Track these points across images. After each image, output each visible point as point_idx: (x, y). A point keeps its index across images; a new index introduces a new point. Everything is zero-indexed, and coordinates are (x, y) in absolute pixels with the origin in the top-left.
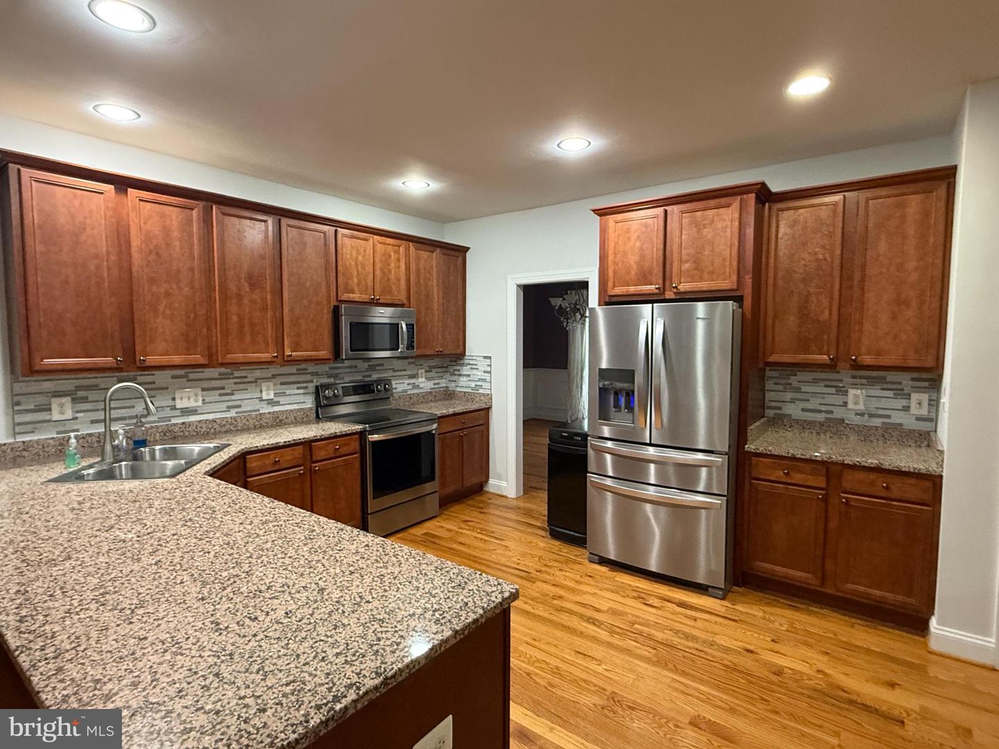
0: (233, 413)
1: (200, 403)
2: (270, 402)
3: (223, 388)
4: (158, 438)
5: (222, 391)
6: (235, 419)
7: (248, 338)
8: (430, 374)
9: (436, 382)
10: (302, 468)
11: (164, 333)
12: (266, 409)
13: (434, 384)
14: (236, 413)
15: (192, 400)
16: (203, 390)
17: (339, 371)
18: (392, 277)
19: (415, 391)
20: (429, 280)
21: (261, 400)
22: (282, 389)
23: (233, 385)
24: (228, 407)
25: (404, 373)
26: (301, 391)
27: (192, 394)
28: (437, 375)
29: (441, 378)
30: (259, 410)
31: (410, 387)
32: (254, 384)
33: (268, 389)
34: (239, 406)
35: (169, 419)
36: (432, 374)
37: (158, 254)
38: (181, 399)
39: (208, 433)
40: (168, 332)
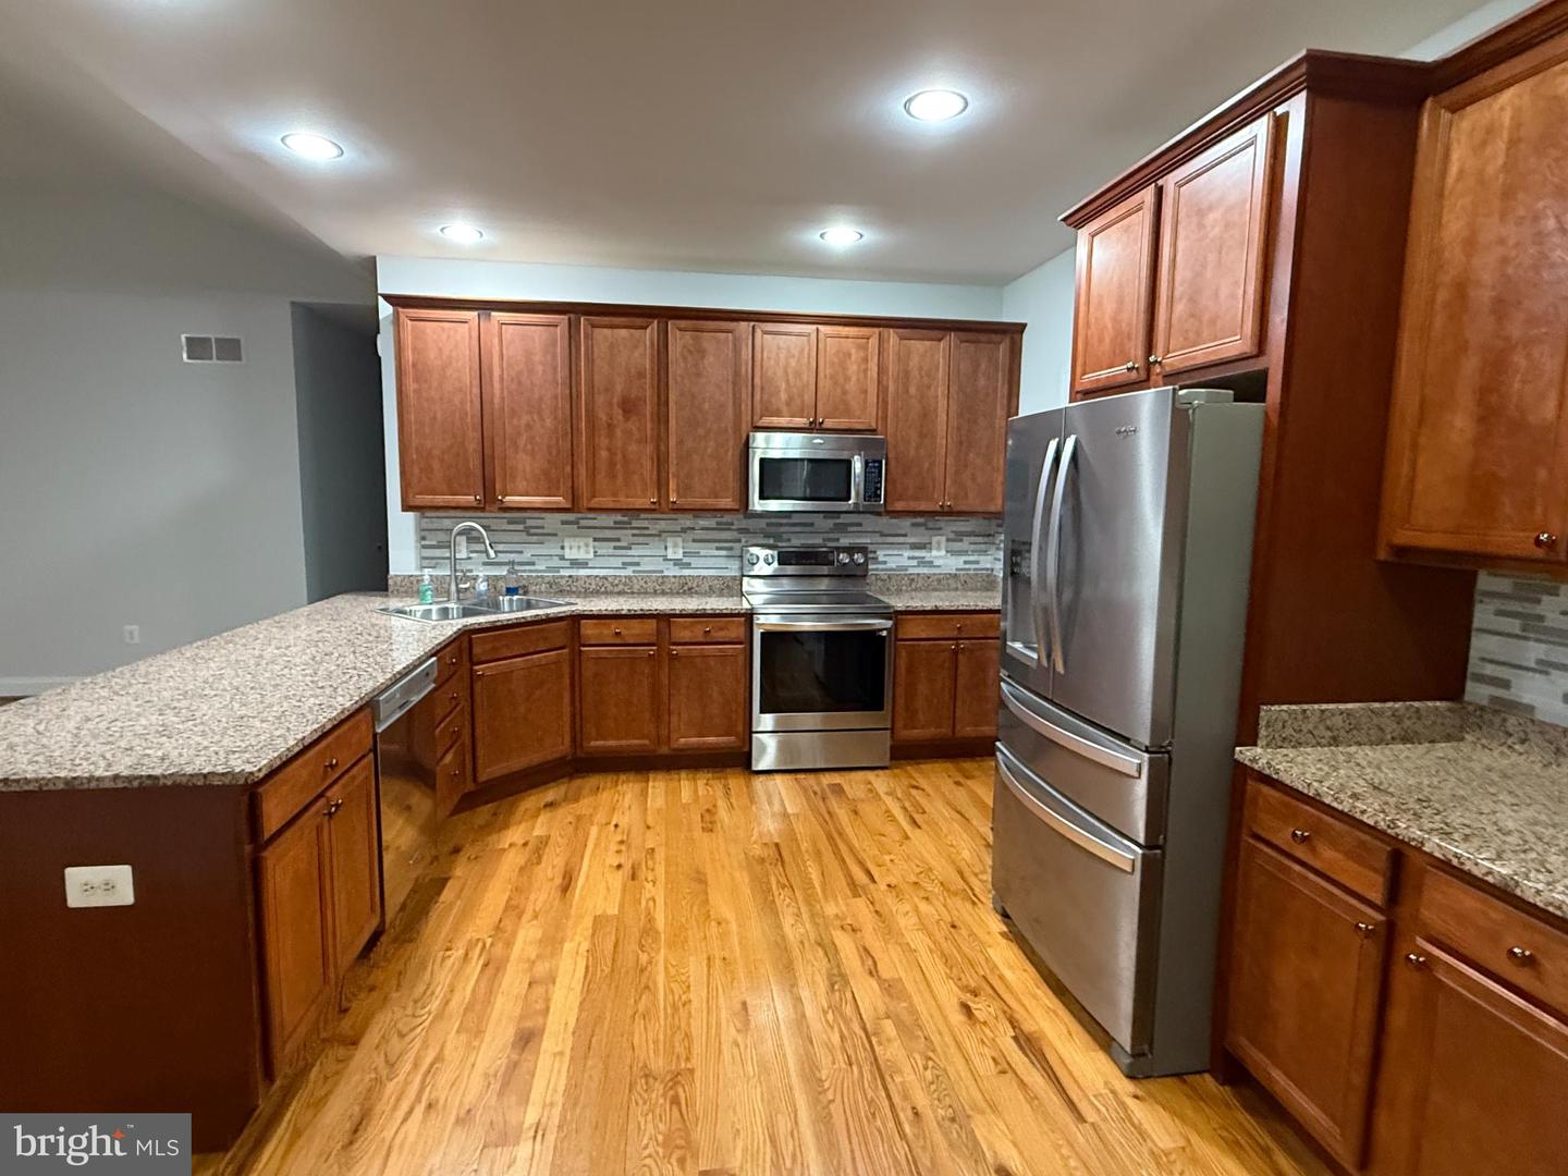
0: (629, 572)
1: (591, 555)
2: (677, 563)
3: (619, 540)
4: (543, 589)
5: (618, 544)
6: (630, 578)
7: (620, 478)
8: (957, 546)
9: (972, 558)
10: (654, 648)
11: (524, 471)
12: (672, 571)
13: (965, 562)
14: (634, 571)
15: (582, 550)
16: (595, 540)
17: (783, 529)
18: (852, 386)
19: (926, 571)
20: (929, 387)
21: (666, 559)
22: (694, 547)
23: (631, 537)
24: (624, 564)
25: (901, 539)
26: (724, 553)
27: (582, 544)
28: (972, 547)
29: (985, 552)
30: (662, 572)
31: (915, 563)
32: (657, 538)
33: (675, 546)
34: (638, 564)
35: (557, 569)
36: (965, 544)
37: (520, 383)
38: (571, 548)
39: (598, 592)
40: (528, 469)
